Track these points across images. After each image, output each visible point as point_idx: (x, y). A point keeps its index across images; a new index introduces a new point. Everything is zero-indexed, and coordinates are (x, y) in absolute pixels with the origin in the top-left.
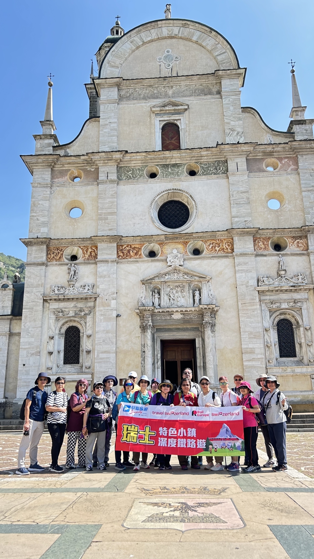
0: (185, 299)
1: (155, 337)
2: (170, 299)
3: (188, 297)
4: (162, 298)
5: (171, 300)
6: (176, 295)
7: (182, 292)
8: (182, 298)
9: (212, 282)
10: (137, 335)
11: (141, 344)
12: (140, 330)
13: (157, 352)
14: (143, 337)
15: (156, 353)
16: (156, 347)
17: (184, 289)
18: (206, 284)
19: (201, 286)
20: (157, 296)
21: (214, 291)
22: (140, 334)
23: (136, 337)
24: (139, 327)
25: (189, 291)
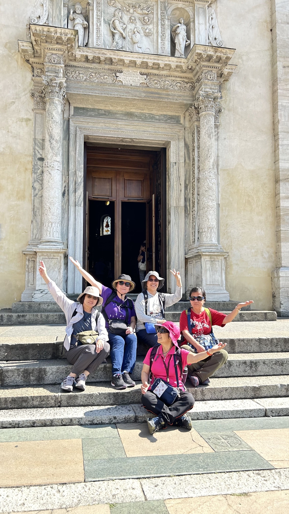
0: (152, 41)
1: (72, 128)
2: (113, 35)
3: (160, 34)
4: (93, 28)
5: (117, 37)
6: (131, 27)
7: (144, 23)
8: (144, 38)
9: (218, 9)
10: (23, 115)
11: (35, 139)
12: (30, 104)
13: (75, 166)
14: (39, 119)
15: (71, 166)
16: (72, 153)
17: (151, 16)
18: (205, 11)
19: (191, 14)
20: (80, 20)
21: (221, 32)
22: (32, 114)
23: (22, 120)
24: (29, 95)
25: (162, 20)
